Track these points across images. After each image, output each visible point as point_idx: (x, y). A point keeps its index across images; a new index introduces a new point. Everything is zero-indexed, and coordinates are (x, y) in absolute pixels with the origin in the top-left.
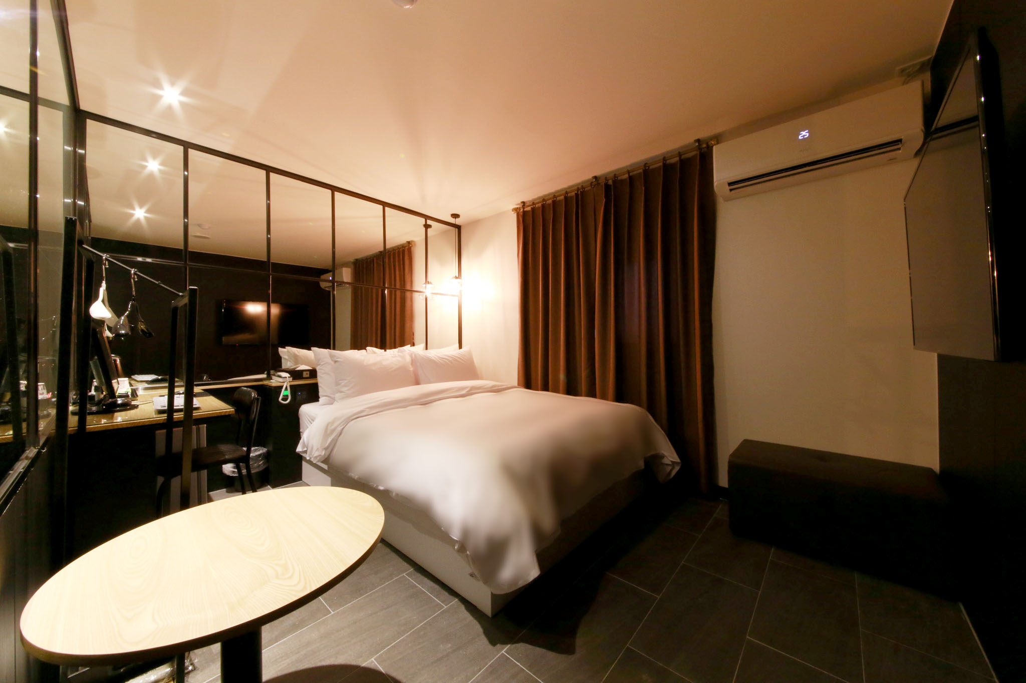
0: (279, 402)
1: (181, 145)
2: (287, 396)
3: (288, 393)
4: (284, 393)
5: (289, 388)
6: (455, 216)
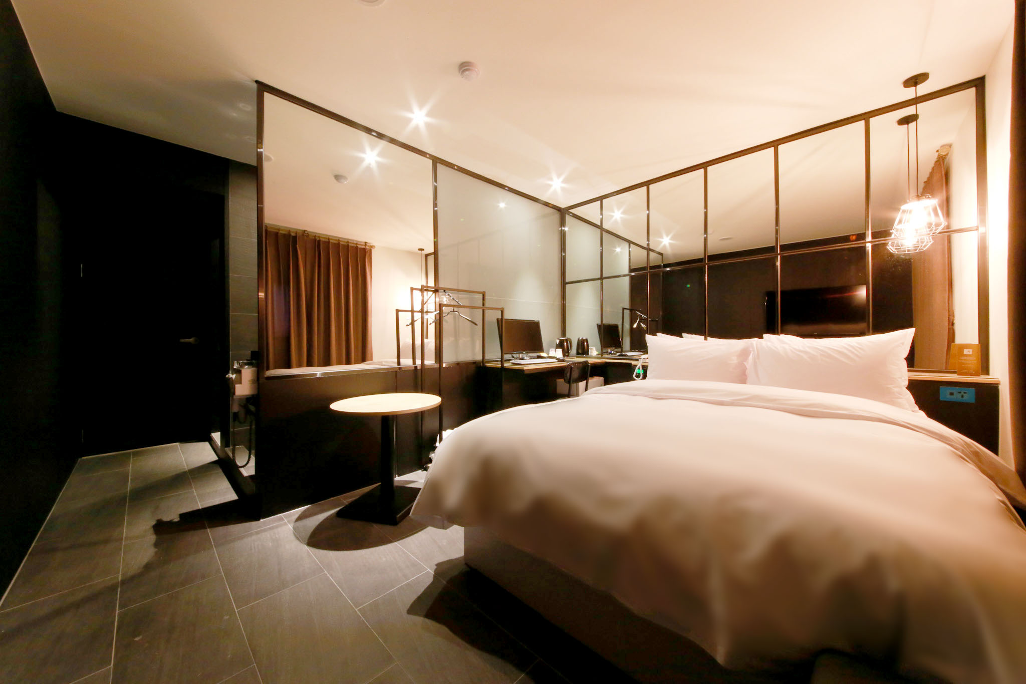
0: (633, 378)
1: (598, 200)
2: (640, 374)
4: (637, 371)
5: (641, 368)
6: (914, 81)
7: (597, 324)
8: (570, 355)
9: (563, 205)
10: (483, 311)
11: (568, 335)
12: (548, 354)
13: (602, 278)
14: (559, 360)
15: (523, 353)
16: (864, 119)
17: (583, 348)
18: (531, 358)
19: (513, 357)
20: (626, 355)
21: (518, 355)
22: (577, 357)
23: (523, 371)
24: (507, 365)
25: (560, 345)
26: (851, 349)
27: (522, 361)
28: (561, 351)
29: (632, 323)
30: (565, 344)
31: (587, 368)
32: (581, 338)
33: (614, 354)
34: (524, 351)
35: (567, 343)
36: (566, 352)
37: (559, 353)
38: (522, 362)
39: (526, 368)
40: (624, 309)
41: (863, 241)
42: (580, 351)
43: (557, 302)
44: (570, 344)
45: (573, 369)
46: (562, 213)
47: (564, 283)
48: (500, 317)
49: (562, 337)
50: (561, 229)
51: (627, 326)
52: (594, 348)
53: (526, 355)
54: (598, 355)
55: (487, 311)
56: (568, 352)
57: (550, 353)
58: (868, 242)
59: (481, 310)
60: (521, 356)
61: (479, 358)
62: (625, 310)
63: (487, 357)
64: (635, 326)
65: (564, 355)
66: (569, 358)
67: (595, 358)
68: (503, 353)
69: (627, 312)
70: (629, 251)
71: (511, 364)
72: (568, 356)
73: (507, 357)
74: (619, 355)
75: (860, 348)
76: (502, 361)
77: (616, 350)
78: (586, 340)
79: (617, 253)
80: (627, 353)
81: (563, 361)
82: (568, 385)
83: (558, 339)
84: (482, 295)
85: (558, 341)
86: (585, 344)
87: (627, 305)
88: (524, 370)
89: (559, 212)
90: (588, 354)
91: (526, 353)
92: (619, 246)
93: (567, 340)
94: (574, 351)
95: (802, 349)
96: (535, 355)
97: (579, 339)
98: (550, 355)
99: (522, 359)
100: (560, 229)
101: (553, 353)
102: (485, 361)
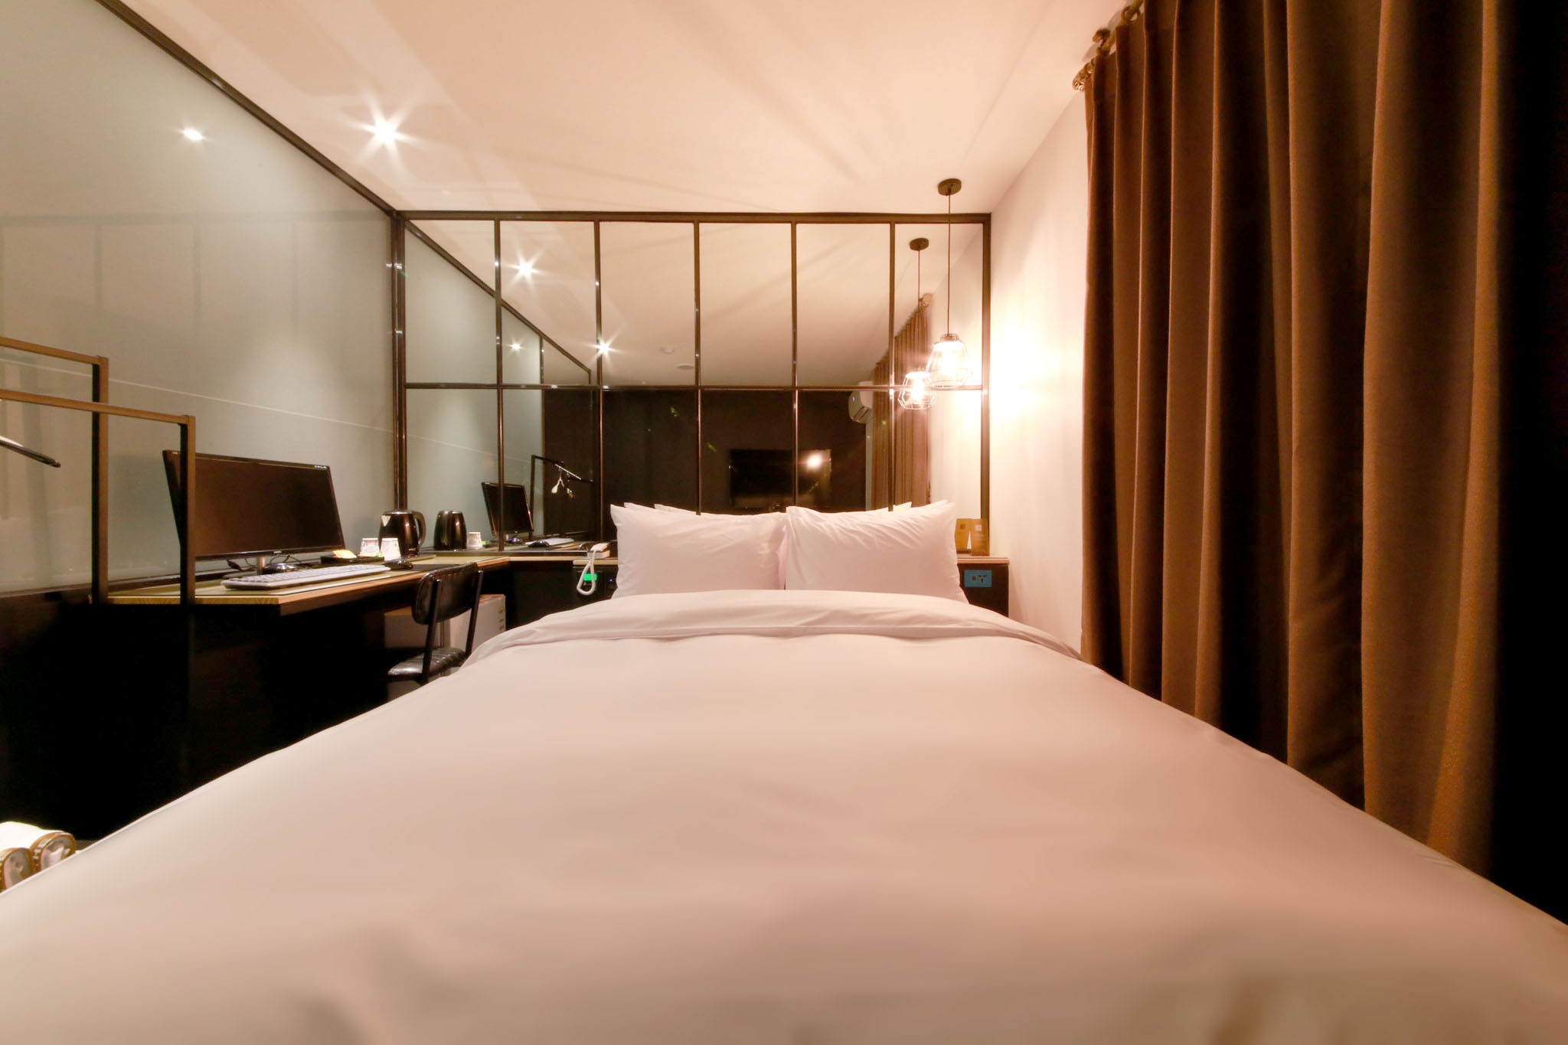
0: (579, 594)
1: (490, 220)
2: (590, 582)
3: (593, 577)
4: (584, 577)
5: (592, 570)
6: (949, 187)
7: (483, 484)
8: (420, 551)
9: (401, 202)
10: (96, 418)
11: (413, 506)
12: (357, 551)
13: (500, 386)
14: (393, 566)
15: (272, 554)
16: (890, 223)
17: (451, 535)
18: (303, 565)
19: (235, 566)
20: (545, 546)
21: (252, 561)
22: (439, 555)
23: (273, 608)
24: (208, 593)
25: (394, 529)
26: (904, 525)
27: (268, 577)
28: (397, 543)
29: (548, 486)
30: (407, 525)
31: (474, 580)
32: (446, 512)
33: (518, 543)
34: (277, 548)
35: (412, 524)
36: (409, 546)
37: (391, 549)
38: (270, 580)
39: (284, 598)
40: (534, 457)
41: (886, 386)
42: (445, 541)
43: (384, 426)
44: (420, 525)
45: (440, 587)
46: (398, 222)
47: (400, 386)
48: (175, 447)
49: (396, 508)
50: (393, 268)
51: (539, 491)
52: (478, 534)
53: (283, 558)
54: (487, 546)
55: (114, 427)
56: (415, 544)
57: (363, 549)
58: (892, 388)
59: (89, 416)
60: (264, 561)
61: (75, 573)
62: (536, 460)
63: (116, 570)
64: (555, 490)
65: (404, 551)
66: (416, 557)
67: (481, 554)
68: (190, 557)
69: (539, 463)
70: (541, 355)
71: (223, 588)
72: (416, 553)
73: (202, 567)
74: (530, 546)
75: (917, 526)
76: (184, 580)
77: (521, 535)
78: (460, 516)
79: (515, 353)
80: (547, 541)
81: (406, 567)
82: (425, 628)
83: (387, 515)
84: (90, 367)
85: (386, 520)
86: (458, 524)
87: (539, 453)
88: (278, 606)
89: (388, 218)
90: (464, 547)
91: (283, 553)
92: (517, 340)
93: (411, 517)
94: (428, 541)
95: (852, 528)
96: (315, 556)
97: (441, 514)
98: (363, 554)
99: (271, 570)
100: (390, 265)
101: (369, 549)
102: (103, 585)
